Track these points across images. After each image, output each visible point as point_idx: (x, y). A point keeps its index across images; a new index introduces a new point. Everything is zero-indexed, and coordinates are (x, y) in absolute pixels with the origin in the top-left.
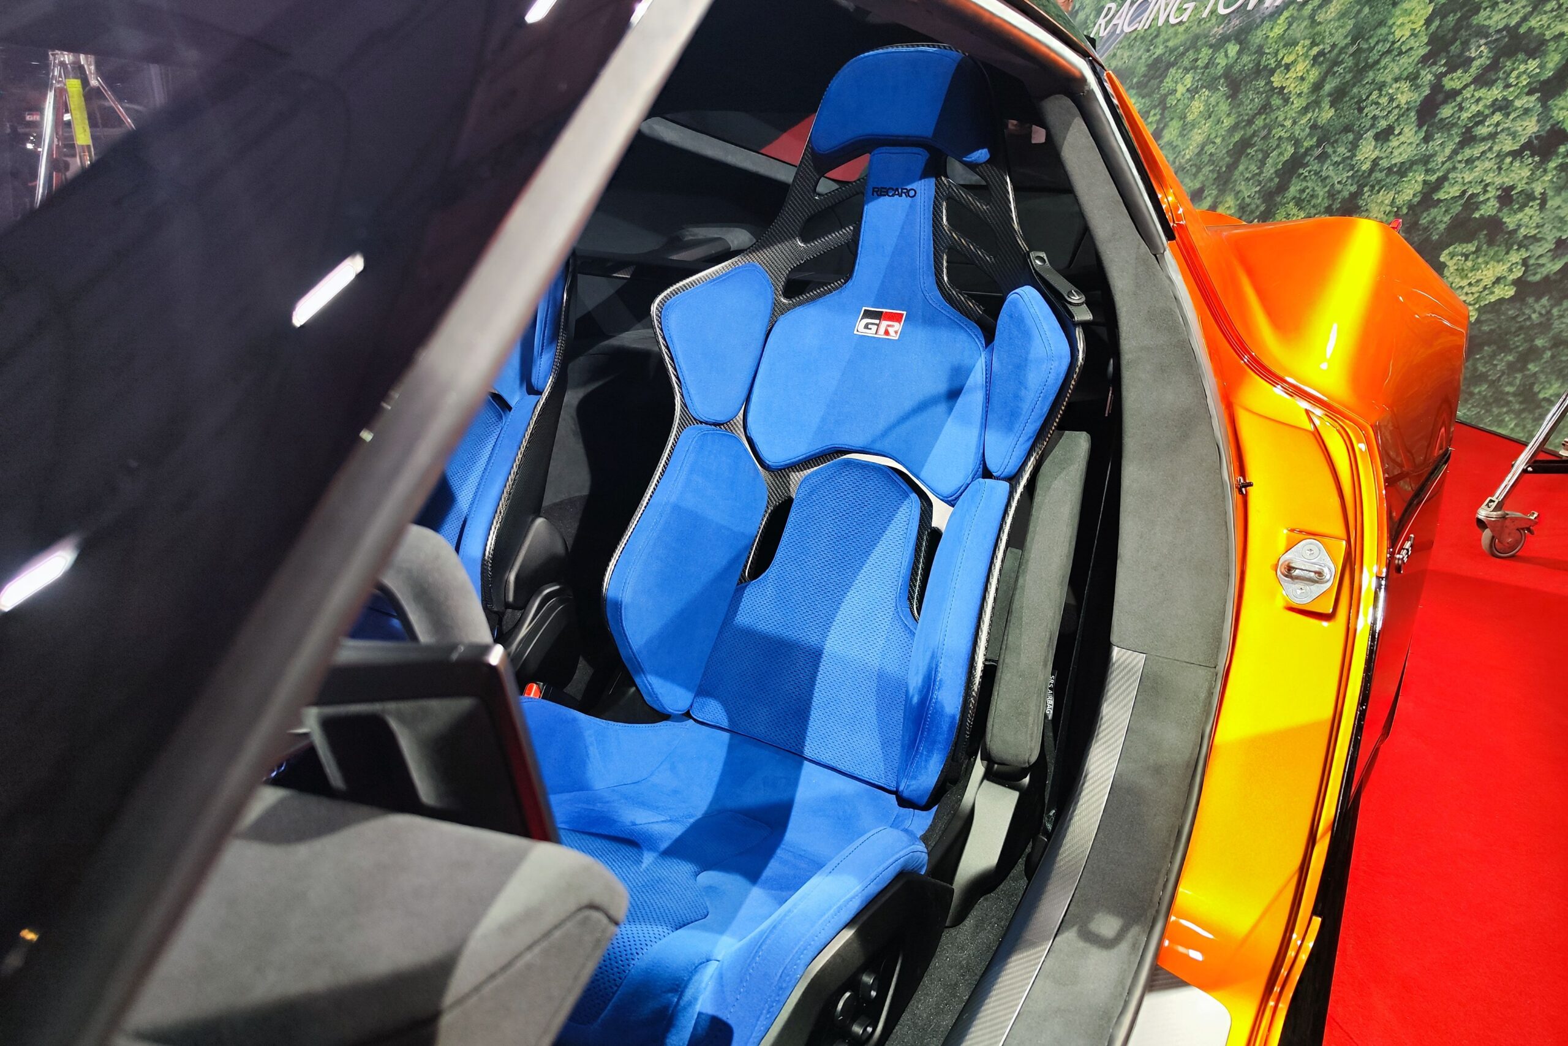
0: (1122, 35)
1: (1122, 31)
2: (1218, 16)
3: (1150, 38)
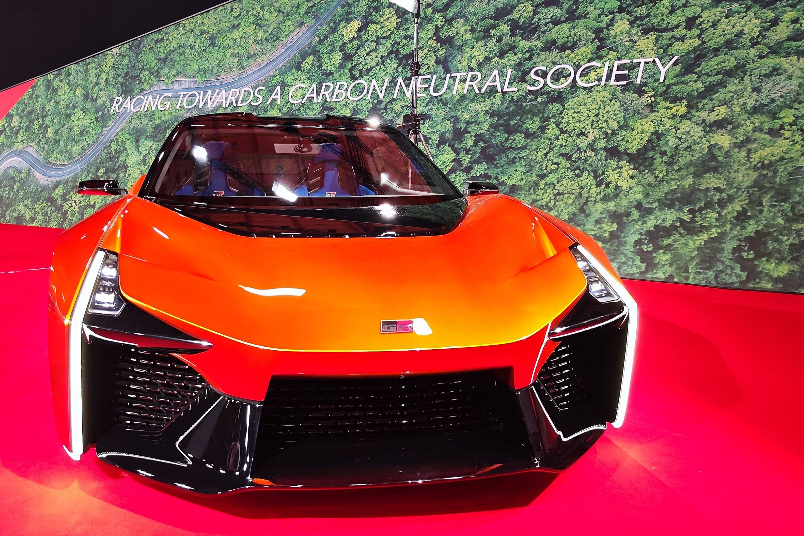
0: (132, 113)
1: (131, 111)
2: (185, 109)
3: (150, 115)
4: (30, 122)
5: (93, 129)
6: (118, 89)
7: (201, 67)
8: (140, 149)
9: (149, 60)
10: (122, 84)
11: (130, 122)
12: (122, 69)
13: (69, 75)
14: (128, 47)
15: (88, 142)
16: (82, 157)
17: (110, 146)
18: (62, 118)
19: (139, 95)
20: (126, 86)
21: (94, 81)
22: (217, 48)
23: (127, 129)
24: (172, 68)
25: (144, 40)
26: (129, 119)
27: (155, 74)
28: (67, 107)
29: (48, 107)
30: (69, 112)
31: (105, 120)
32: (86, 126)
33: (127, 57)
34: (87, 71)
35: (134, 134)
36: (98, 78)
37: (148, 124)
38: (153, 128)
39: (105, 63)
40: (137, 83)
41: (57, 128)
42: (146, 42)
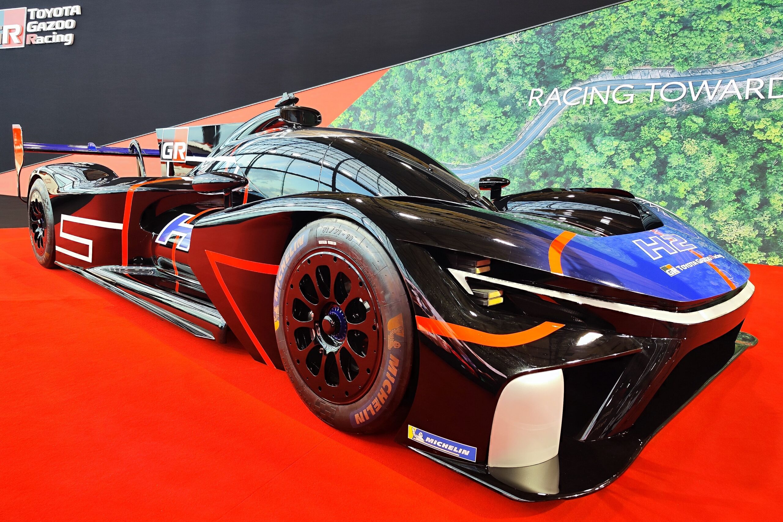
0: (567, 106)
2: (664, 102)
3: (601, 110)
4: (390, 116)
5: (502, 125)
6: (530, 79)
7: (676, 54)
8: (598, 149)
9: (576, 47)
10: (537, 74)
11: (567, 117)
12: (532, 58)
13: (442, 65)
14: (534, 34)
15: (498, 139)
16: (494, 157)
17: (540, 144)
18: (444, 112)
19: (571, 86)
20: (545, 77)
21: (487, 71)
22: (698, 33)
23: (565, 126)
24: (621, 56)
25: (559, 26)
26: (563, 113)
27: (592, 63)
28: (449, 99)
29: (415, 100)
30: (453, 106)
31: (520, 115)
32: (490, 122)
33: (535, 45)
34: (470, 60)
35: (579, 131)
36: (492, 68)
37: (601, 120)
38: (612, 124)
39: (499, 51)
40: (564, 73)
41: (438, 123)
42: (563, 27)
